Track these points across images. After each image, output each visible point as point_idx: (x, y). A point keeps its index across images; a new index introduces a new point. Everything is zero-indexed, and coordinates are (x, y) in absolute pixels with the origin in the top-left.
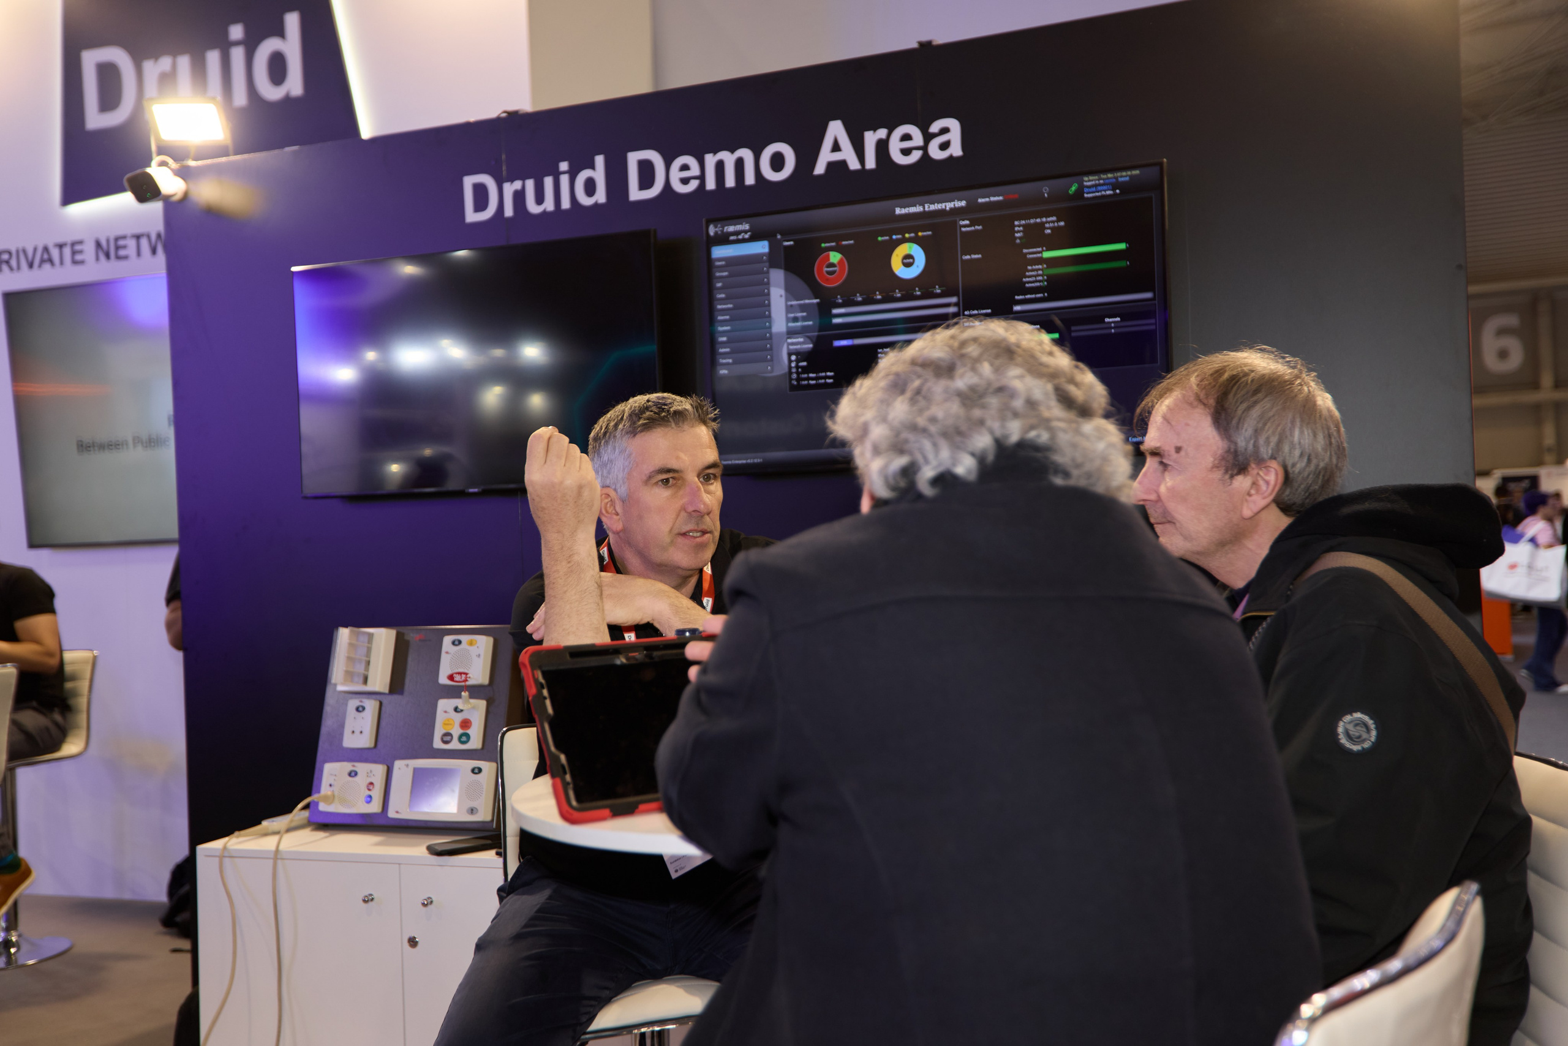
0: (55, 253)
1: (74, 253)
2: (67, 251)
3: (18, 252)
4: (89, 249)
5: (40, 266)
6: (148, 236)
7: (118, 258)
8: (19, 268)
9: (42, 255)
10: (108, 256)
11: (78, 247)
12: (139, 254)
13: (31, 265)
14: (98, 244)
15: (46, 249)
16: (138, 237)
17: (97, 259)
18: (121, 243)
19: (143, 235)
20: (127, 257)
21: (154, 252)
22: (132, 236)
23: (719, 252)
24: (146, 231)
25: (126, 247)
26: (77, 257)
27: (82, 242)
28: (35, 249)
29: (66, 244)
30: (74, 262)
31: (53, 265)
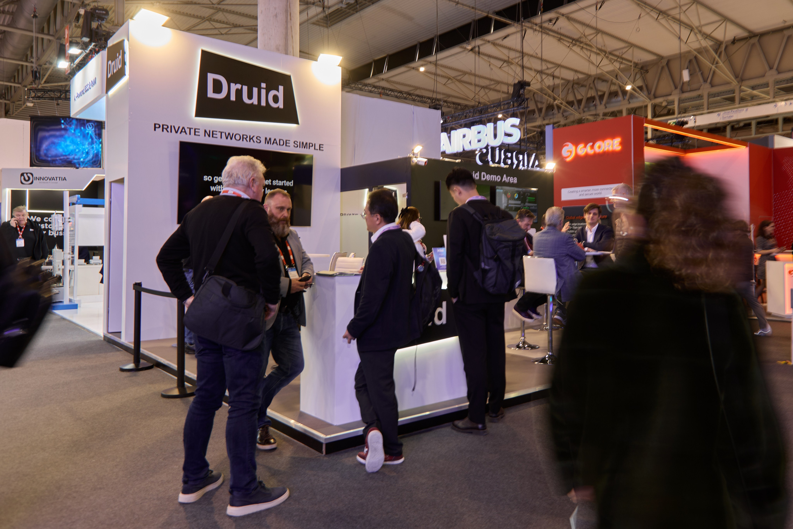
0: (187, 130)
1: (195, 132)
2: (193, 131)
3: (171, 126)
4: (202, 132)
5: (181, 133)
7: (213, 137)
8: (171, 132)
9: (182, 130)
10: (209, 136)
11: (197, 130)
12: (221, 138)
13: (177, 132)
14: (205, 131)
15: (183, 128)
16: (221, 132)
17: (205, 136)
18: (214, 133)
19: (223, 132)
20: (217, 138)
21: (227, 138)
22: (219, 132)
23: (497, 191)
24: (224, 131)
25: (216, 134)
26: (197, 133)
27: (199, 129)
28: (179, 127)
29: (192, 128)
30: (195, 134)
31: (186, 134)
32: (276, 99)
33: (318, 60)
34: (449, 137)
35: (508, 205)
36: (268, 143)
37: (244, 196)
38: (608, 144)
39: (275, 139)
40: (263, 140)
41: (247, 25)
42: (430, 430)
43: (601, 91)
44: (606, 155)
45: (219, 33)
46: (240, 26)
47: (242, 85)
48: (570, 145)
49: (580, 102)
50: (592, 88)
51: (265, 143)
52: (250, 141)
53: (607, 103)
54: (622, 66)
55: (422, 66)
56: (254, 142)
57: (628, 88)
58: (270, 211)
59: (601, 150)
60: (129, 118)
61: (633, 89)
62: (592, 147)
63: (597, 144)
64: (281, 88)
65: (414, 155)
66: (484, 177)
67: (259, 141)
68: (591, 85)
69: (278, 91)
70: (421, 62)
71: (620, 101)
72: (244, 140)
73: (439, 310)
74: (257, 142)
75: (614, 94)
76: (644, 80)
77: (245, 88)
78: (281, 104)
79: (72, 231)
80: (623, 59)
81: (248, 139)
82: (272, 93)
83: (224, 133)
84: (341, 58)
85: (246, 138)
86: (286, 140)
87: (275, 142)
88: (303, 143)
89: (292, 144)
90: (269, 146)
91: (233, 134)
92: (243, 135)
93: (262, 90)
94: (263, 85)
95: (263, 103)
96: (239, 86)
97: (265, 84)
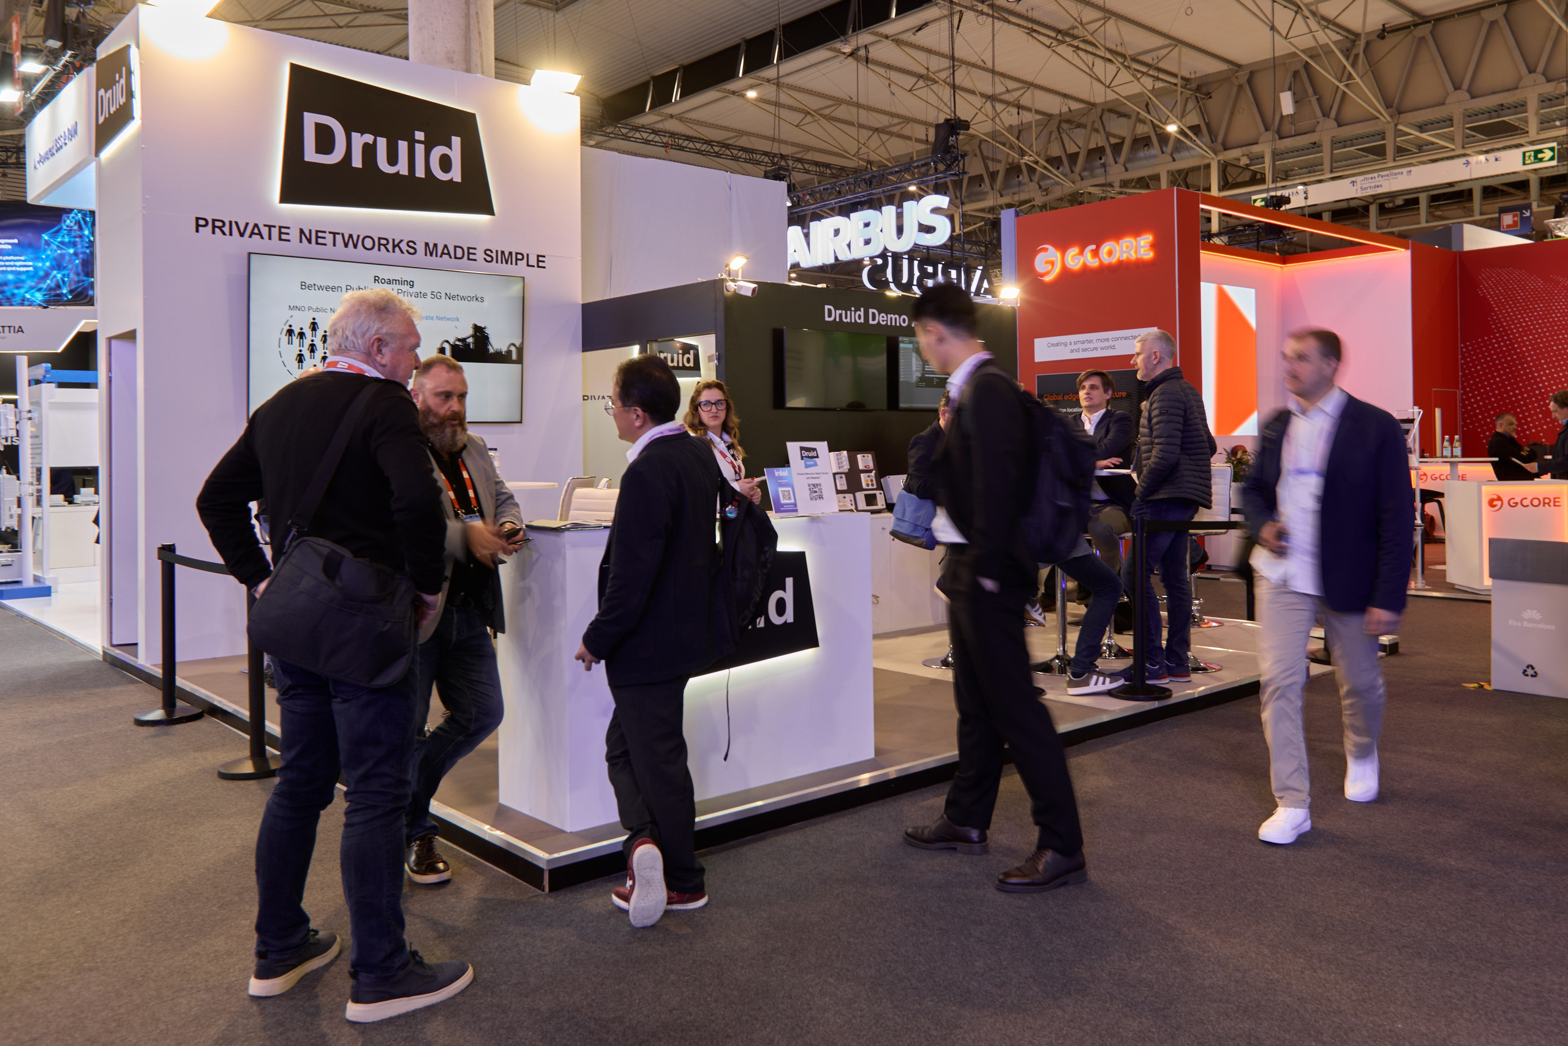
0: (265, 230)
1: (280, 233)
2: (275, 232)
3: (231, 222)
4: (294, 235)
5: (250, 237)
6: (343, 235)
7: (317, 243)
8: (231, 234)
9: (253, 229)
10: (309, 241)
11: (283, 230)
12: (334, 245)
13: (242, 235)
14: (302, 231)
15: (256, 225)
16: (334, 234)
17: (301, 242)
18: (320, 234)
19: (338, 234)
20: (325, 245)
21: (346, 245)
22: (330, 233)
23: (901, 345)
24: (341, 231)
25: (324, 238)
26: (283, 237)
27: (288, 228)
28: (247, 224)
29: (274, 227)
30: (280, 239)
31: (262, 238)
32: (446, 164)
33: (532, 81)
34: (807, 236)
35: (923, 374)
36: (431, 255)
37: (371, 372)
38: (1127, 247)
39: (446, 246)
40: (420, 248)
41: (389, 7)
42: (762, 839)
43: (1115, 136)
44: (1123, 267)
45: (333, 24)
46: (375, 10)
47: (376, 135)
48: (1051, 248)
49: (1073, 158)
50: (1097, 131)
51: (426, 255)
52: (394, 251)
53: (1129, 160)
54: (1159, 85)
55: (751, 87)
56: (402, 252)
57: (1172, 129)
58: (424, 401)
59: (1114, 260)
60: (144, 207)
61: (1181, 132)
62: (1095, 253)
63: (1105, 248)
64: (456, 141)
65: (729, 276)
66: (874, 319)
67: (412, 251)
68: (1098, 125)
69: (450, 148)
70: (748, 81)
71: (1155, 156)
72: (382, 247)
73: (777, 594)
74: (408, 251)
75: (1143, 142)
76: (1203, 113)
77: (382, 143)
78: (456, 174)
79: (37, 437)
80: (1159, 70)
81: (390, 247)
82: (438, 151)
83: (340, 236)
84: (580, 77)
85: (384, 245)
86: (469, 248)
87: (446, 251)
88: (503, 252)
89: (480, 255)
90: (433, 260)
91: (359, 236)
92: (380, 239)
93: (417, 145)
94: (420, 135)
95: (420, 173)
96: (369, 138)
97: (422, 134)
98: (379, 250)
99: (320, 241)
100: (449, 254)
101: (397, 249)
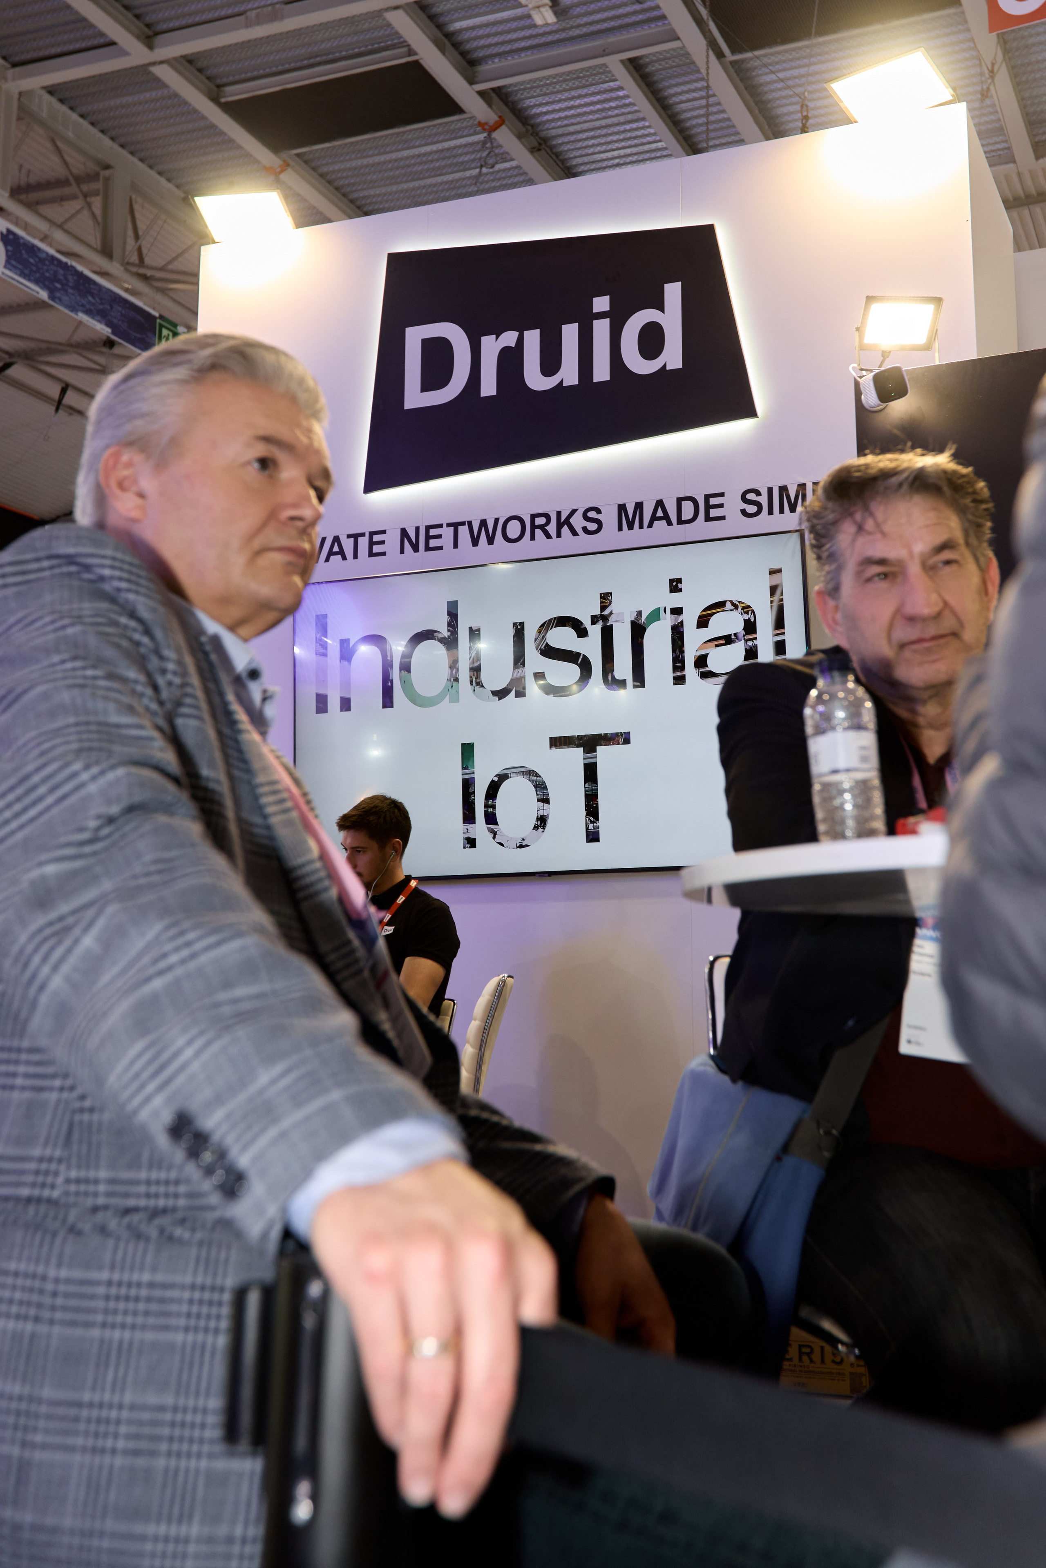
0: (348, 545)
1: (372, 543)
2: (363, 542)
4: (392, 540)
5: (327, 560)
6: (470, 524)
7: (428, 548)
9: (332, 547)
10: (415, 548)
11: (376, 538)
12: (456, 546)
14: (404, 533)
15: (336, 539)
16: (456, 526)
17: (402, 552)
18: (433, 532)
19: (463, 524)
20: (441, 548)
21: (475, 542)
22: (449, 525)
24: (466, 519)
25: (439, 536)
26: (376, 549)
27: (384, 532)
28: (324, 540)
29: (363, 535)
30: (371, 554)
31: (344, 558)
32: (652, 341)
36: (631, 526)
39: (660, 503)
40: (609, 517)
47: (523, 328)
51: (620, 528)
52: (559, 535)
56: (574, 533)
64: (673, 292)
67: (594, 526)
69: (661, 308)
72: (538, 532)
74: (585, 529)
77: (533, 339)
78: (671, 357)
81: (552, 528)
82: (637, 321)
83: (466, 527)
85: (542, 527)
86: (707, 497)
87: (660, 513)
88: (783, 489)
89: (732, 505)
90: (637, 536)
91: (497, 521)
92: (533, 517)
93: (595, 322)
94: (601, 304)
95: (602, 372)
96: (509, 338)
97: (607, 298)
98: (533, 538)
99: (433, 543)
100: (666, 517)
101: (565, 530)
